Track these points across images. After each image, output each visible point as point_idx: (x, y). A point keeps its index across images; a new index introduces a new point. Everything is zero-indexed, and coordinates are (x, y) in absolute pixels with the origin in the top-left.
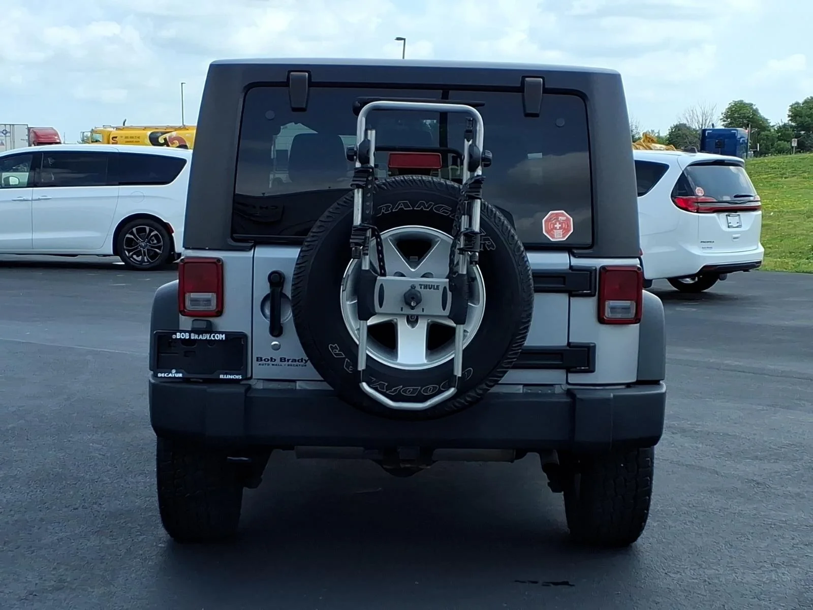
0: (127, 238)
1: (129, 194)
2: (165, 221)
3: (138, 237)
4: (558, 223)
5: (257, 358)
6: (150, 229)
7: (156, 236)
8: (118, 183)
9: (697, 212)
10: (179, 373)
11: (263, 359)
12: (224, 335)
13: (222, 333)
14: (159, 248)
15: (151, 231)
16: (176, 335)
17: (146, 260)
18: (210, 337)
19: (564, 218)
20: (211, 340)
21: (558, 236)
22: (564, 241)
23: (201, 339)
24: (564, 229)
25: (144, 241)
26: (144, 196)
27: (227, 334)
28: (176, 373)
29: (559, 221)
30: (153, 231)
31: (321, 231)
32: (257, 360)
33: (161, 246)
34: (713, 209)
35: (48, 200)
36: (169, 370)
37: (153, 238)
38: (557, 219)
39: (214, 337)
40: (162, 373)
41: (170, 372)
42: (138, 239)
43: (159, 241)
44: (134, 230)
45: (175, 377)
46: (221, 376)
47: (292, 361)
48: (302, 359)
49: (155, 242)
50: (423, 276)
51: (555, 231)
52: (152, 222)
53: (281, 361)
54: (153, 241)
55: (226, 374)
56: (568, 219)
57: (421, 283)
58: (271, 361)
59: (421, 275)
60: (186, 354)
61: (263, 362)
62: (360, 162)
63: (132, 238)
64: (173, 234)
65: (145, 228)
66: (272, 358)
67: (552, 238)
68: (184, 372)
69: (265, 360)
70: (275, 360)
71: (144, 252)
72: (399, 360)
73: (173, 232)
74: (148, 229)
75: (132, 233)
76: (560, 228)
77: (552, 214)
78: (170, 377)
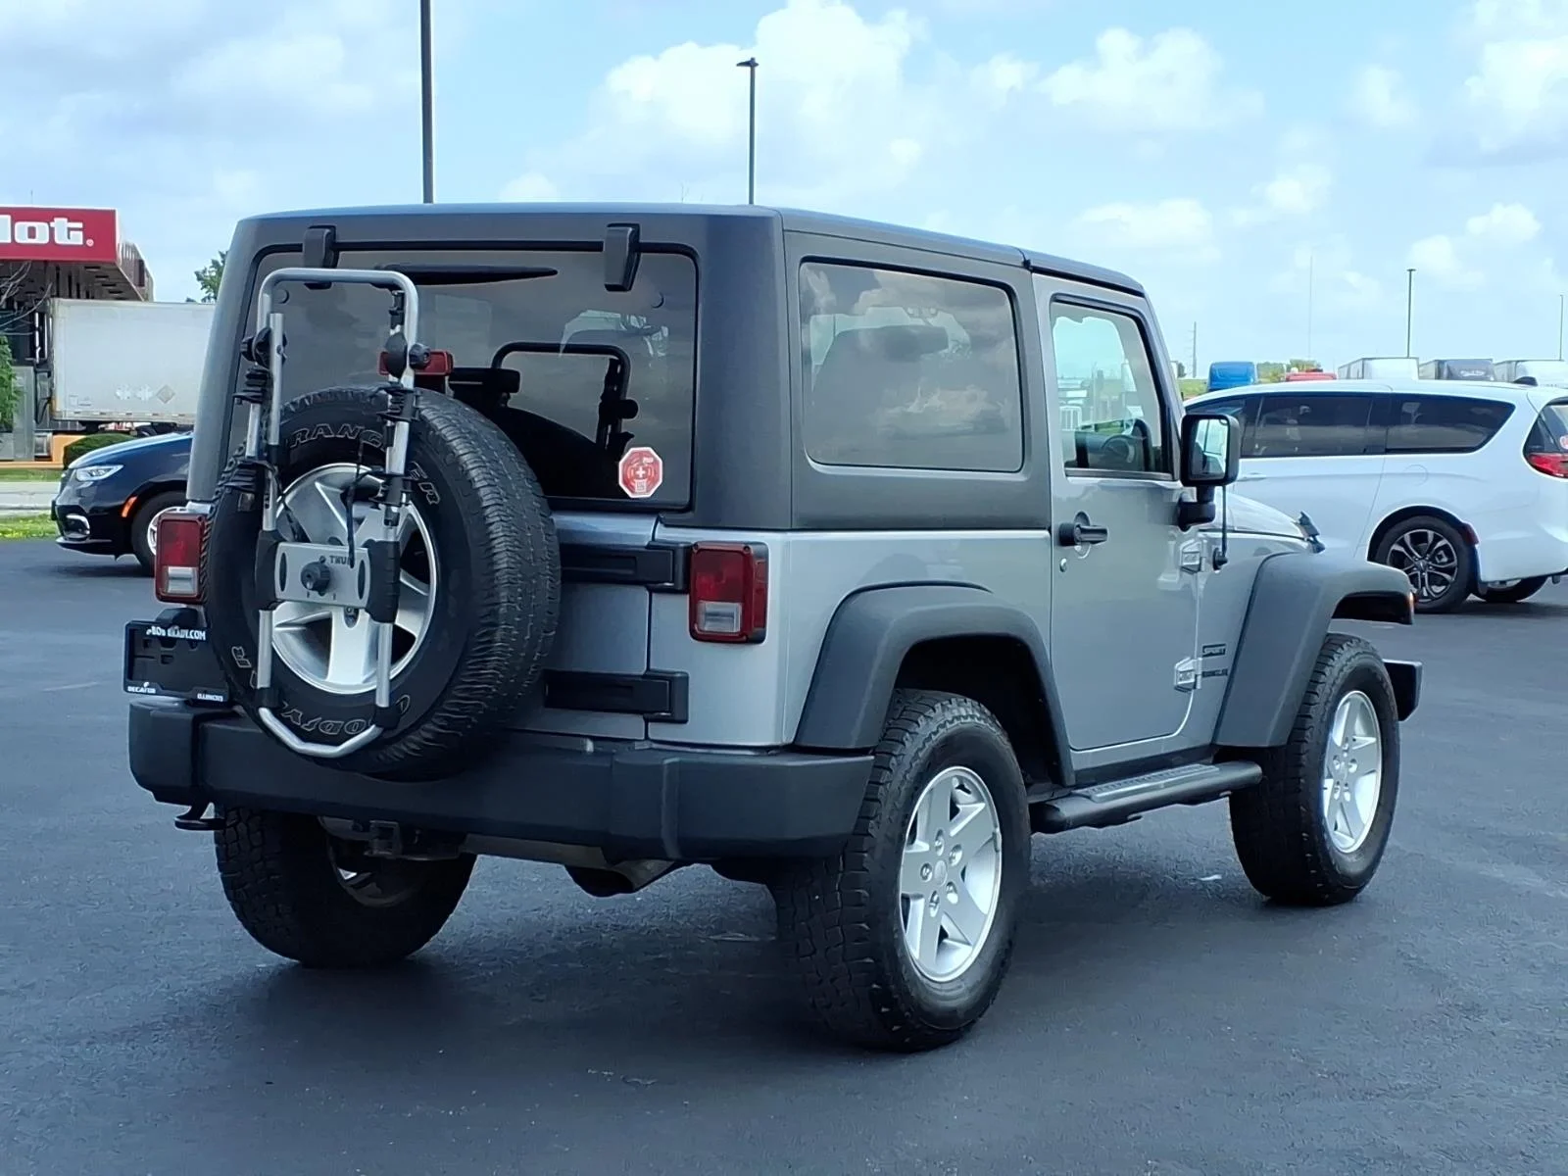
0: (1394, 551)
1: (1401, 471)
2: (1463, 521)
3: (1412, 549)
4: (641, 468)
6: (1435, 535)
7: (1445, 548)
8: (1383, 450)
10: (153, 687)
12: (205, 632)
13: (201, 629)
14: (1450, 571)
15: (1437, 539)
17: (1425, 594)
19: (651, 460)
21: (641, 490)
22: (648, 498)
24: (649, 478)
25: (1423, 558)
26: (1428, 474)
28: (150, 687)
29: (642, 464)
30: (1440, 539)
33: (1454, 568)
35: (1262, 481)
36: (139, 682)
37: (1441, 552)
38: (641, 460)
39: (193, 634)
40: (132, 686)
41: (142, 686)
42: (1412, 554)
43: (1451, 560)
44: (1407, 537)
45: (147, 694)
46: (200, 696)
49: (1445, 559)
51: (636, 481)
52: (1438, 523)
54: (1440, 557)
55: (205, 692)
56: (656, 462)
57: (334, 554)
60: (165, 659)
63: (1402, 553)
64: (1477, 546)
65: (1426, 534)
67: (633, 492)
68: (158, 687)
71: (1423, 579)
72: (329, 679)
73: (1477, 542)
74: (1431, 534)
75: (1402, 543)
76: (644, 477)
77: (633, 453)
78: (142, 693)
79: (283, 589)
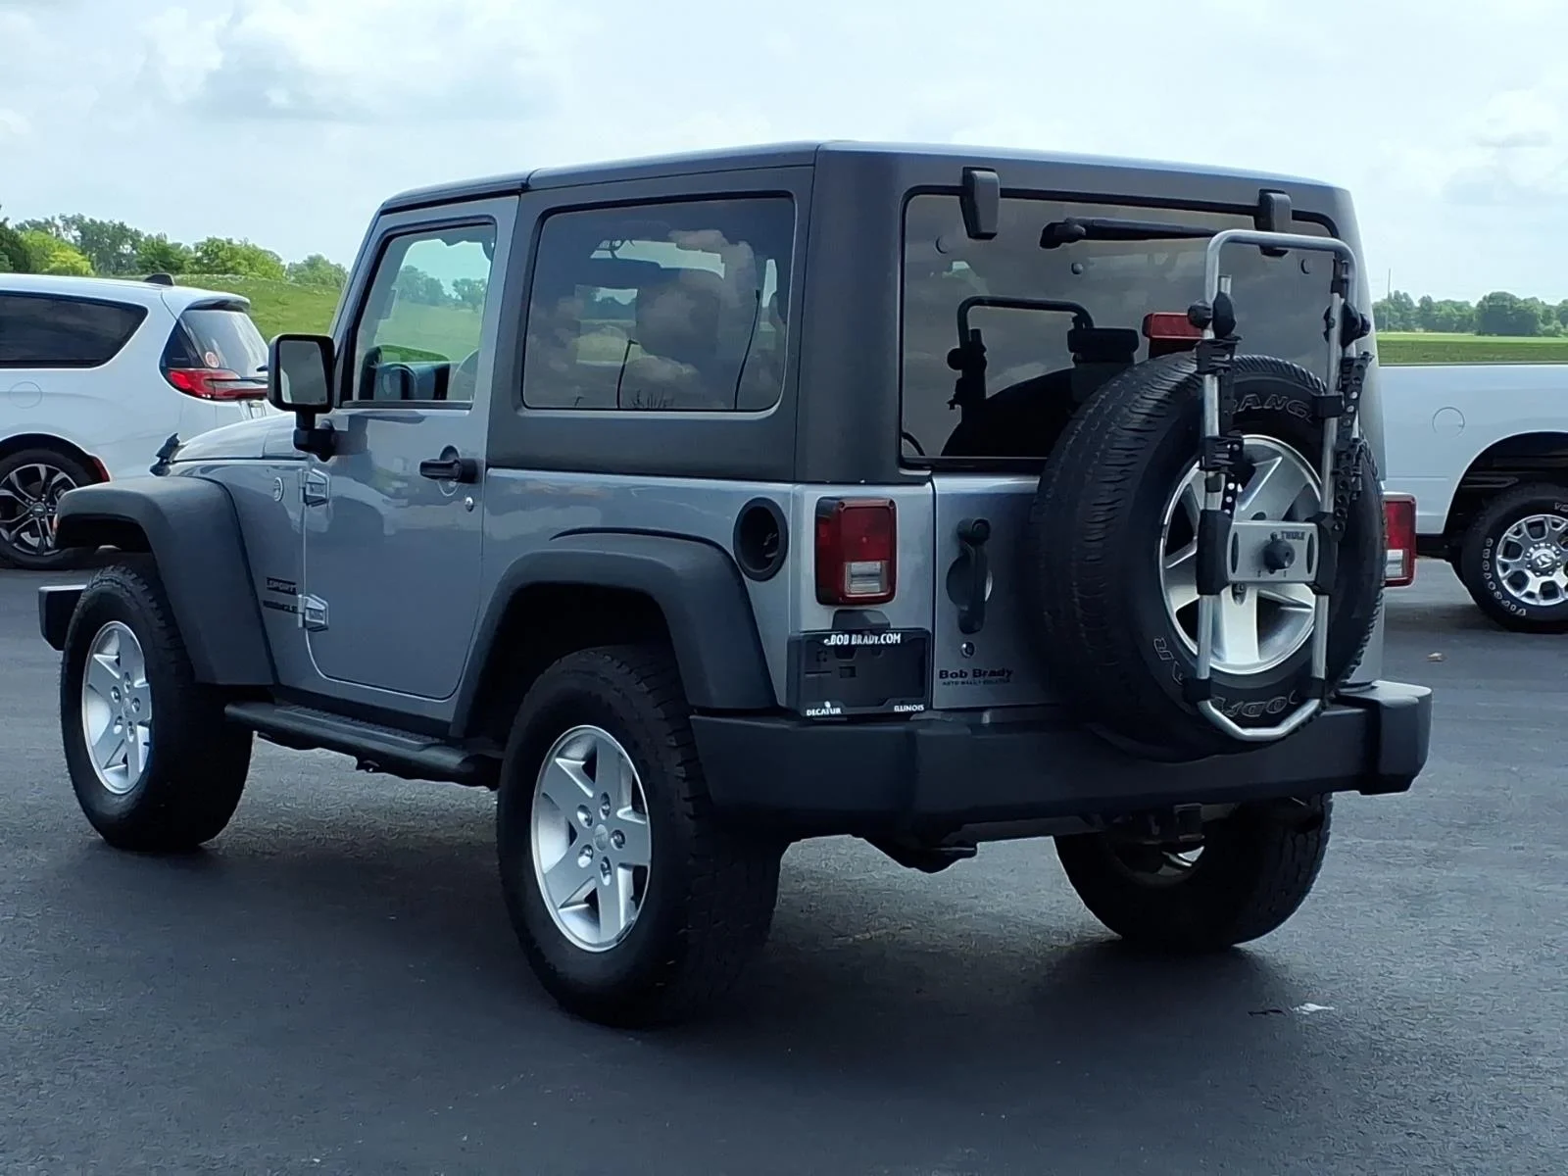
5: (941, 672)
9: (212, 399)
10: (836, 707)
11: (950, 672)
12: (899, 635)
13: (895, 631)
16: (830, 639)
18: (879, 640)
20: (881, 644)
23: (866, 645)
27: (904, 633)
28: (832, 707)
31: (1139, 446)
32: (941, 677)
34: (236, 393)
36: (820, 703)
39: (885, 639)
40: (811, 709)
41: (823, 707)
45: (830, 716)
46: (897, 709)
47: (990, 675)
48: (1003, 671)
50: (1254, 518)
53: (975, 676)
55: (902, 703)
57: (1285, 530)
58: (961, 676)
59: (1252, 515)
61: (950, 679)
62: (1215, 329)
66: (961, 671)
68: (843, 706)
69: (951, 675)
70: (966, 674)
78: (824, 716)
79: (1234, 569)
